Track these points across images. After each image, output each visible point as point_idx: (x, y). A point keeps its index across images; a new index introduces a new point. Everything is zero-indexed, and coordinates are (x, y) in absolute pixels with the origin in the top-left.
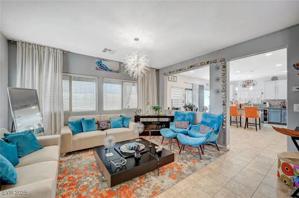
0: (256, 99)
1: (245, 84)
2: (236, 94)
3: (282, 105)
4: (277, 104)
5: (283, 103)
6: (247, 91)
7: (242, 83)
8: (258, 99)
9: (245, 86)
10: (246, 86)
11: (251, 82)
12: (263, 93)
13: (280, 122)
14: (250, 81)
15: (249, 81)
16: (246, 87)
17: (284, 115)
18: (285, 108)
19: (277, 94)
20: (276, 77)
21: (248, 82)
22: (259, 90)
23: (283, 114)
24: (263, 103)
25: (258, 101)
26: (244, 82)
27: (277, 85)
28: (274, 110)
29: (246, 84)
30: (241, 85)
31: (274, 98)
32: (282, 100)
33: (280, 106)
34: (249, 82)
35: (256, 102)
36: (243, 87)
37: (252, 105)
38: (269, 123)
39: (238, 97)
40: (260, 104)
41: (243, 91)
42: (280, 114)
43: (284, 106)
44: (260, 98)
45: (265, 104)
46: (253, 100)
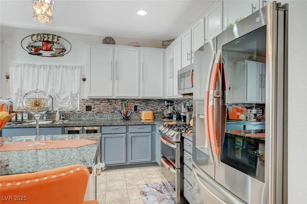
0: (68, 94)
1: (36, 44)
2: (8, 78)
3: (123, 111)
4: (113, 110)
5: (125, 106)
6: (42, 69)
7: (28, 41)
8: (73, 97)
9: (36, 51)
10: (41, 52)
11: (55, 40)
12: (84, 80)
13: (124, 160)
14: (53, 39)
15: (51, 37)
16: (40, 54)
17: (132, 142)
19: (116, 82)
21: (46, 39)
22: (75, 67)
23: (130, 137)
24: (85, 109)
25: (74, 102)
26: (35, 38)
27: (116, 60)
28: (112, 128)
29: (40, 44)
30: (25, 45)
31: (109, 95)
32: (123, 100)
33: (119, 115)
34: (50, 40)
35: (67, 106)
36: (30, 53)
37: (58, 115)
39: (15, 85)
40: (79, 110)
41: (29, 66)
42: (124, 138)
43: (126, 115)
44: (77, 93)
45: (90, 112)
46: (59, 97)
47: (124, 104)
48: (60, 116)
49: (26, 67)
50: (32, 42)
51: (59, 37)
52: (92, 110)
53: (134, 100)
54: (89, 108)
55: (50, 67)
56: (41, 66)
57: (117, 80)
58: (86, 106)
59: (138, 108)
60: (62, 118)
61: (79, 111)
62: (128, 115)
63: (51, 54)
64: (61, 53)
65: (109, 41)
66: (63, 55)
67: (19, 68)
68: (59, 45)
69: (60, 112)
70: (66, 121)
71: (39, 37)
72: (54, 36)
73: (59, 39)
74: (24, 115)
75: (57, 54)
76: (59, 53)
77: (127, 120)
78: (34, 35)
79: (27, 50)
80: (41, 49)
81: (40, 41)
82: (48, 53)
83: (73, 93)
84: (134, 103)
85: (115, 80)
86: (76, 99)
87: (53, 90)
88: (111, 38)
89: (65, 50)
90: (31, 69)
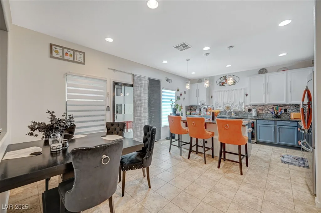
0: (238, 103)
1: (222, 81)
2: (212, 97)
3: (275, 113)
4: (266, 112)
5: (276, 109)
6: (225, 92)
7: (220, 80)
8: (241, 104)
9: (223, 84)
12: (247, 95)
13: (273, 141)
16: (224, 86)
17: (279, 131)
18: (279, 118)
19: (267, 95)
20: (265, 69)
22: (242, 89)
23: (278, 128)
24: (247, 110)
25: (241, 107)
26: (222, 79)
27: (267, 81)
28: (264, 121)
29: (224, 81)
30: (218, 82)
31: (263, 102)
32: (274, 105)
33: (271, 114)
35: (238, 109)
36: (220, 86)
37: (233, 113)
38: (257, 143)
39: (214, 100)
40: (244, 111)
41: (220, 91)
42: (273, 128)
43: (277, 115)
44: (243, 102)
45: (250, 112)
46: (233, 105)
47: (275, 108)
48: (234, 113)
49: (219, 92)
50: (220, 81)
53: (285, 105)
54: (250, 110)
55: (229, 91)
57: (268, 94)
59: (288, 111)
60: (235, 114)
62: (278, 115)
65: (263, 71)
66: (235, 84)
69: (234, 112)
70: (237, 116)
71: (224, 78)
75: (232, 84)
77: (277, 118)
78: (221, 77)
79: (219, 84)
80: (225, 83)
81: (224, 79)
83: (240, 102)
84: (284, 107)
85: (267, 94)
86: (242, 105)
87: (230, 101)
88: (264, 69)
89: (236, 81)
90: (221, 92)
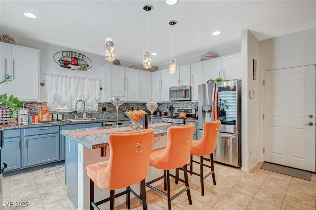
1: (66, 59)
2: (42, 85)
5: (127, 108)
6: (72, 80)
7: (59, 56)
9: (66, 64)
10: (70, 65)
11: (81, 58)
12: (101, 89)
14: (79, 56)
15: (77, 54)
16: (69, 68)
21: (73, 56)
22: (96, 79)
24: (102, 110)
26: (65, 54)
27: (126, 77)
29: (70, 60)
34: (77, 57)
36: (61, 66)
37: (85, 115)
45: (105, 112)
48: (87, 115)
49: (60, 78)
50: (63, 57)
51: (83, 55)
52: (107, 110)
54: (104, 109)
55: (79, 78)
56: (72, 77)
57: (127, 91)
58: (103, 108)
60: (88, 117)
61: (98, 112)
63: (78, 68)
64: (85, 68)
65: (117, 62)
66: (86, 70)
67: (54, 78)
68: (83, 62)
69: (87, 113)
71: (68, 53)
72: (79, 54)
73: (84, 57)
74: (59, 116)
75: (82, 69)
76: (84, 68)
78: (64, 51)
79: (59, 63)
80: (70, 63)
81: (69, 57)
82: (76, 67)
84: (131, 105)
87: (82, 96)
88: (118, 60)
89: (88, 66)
90: (64, 79)
